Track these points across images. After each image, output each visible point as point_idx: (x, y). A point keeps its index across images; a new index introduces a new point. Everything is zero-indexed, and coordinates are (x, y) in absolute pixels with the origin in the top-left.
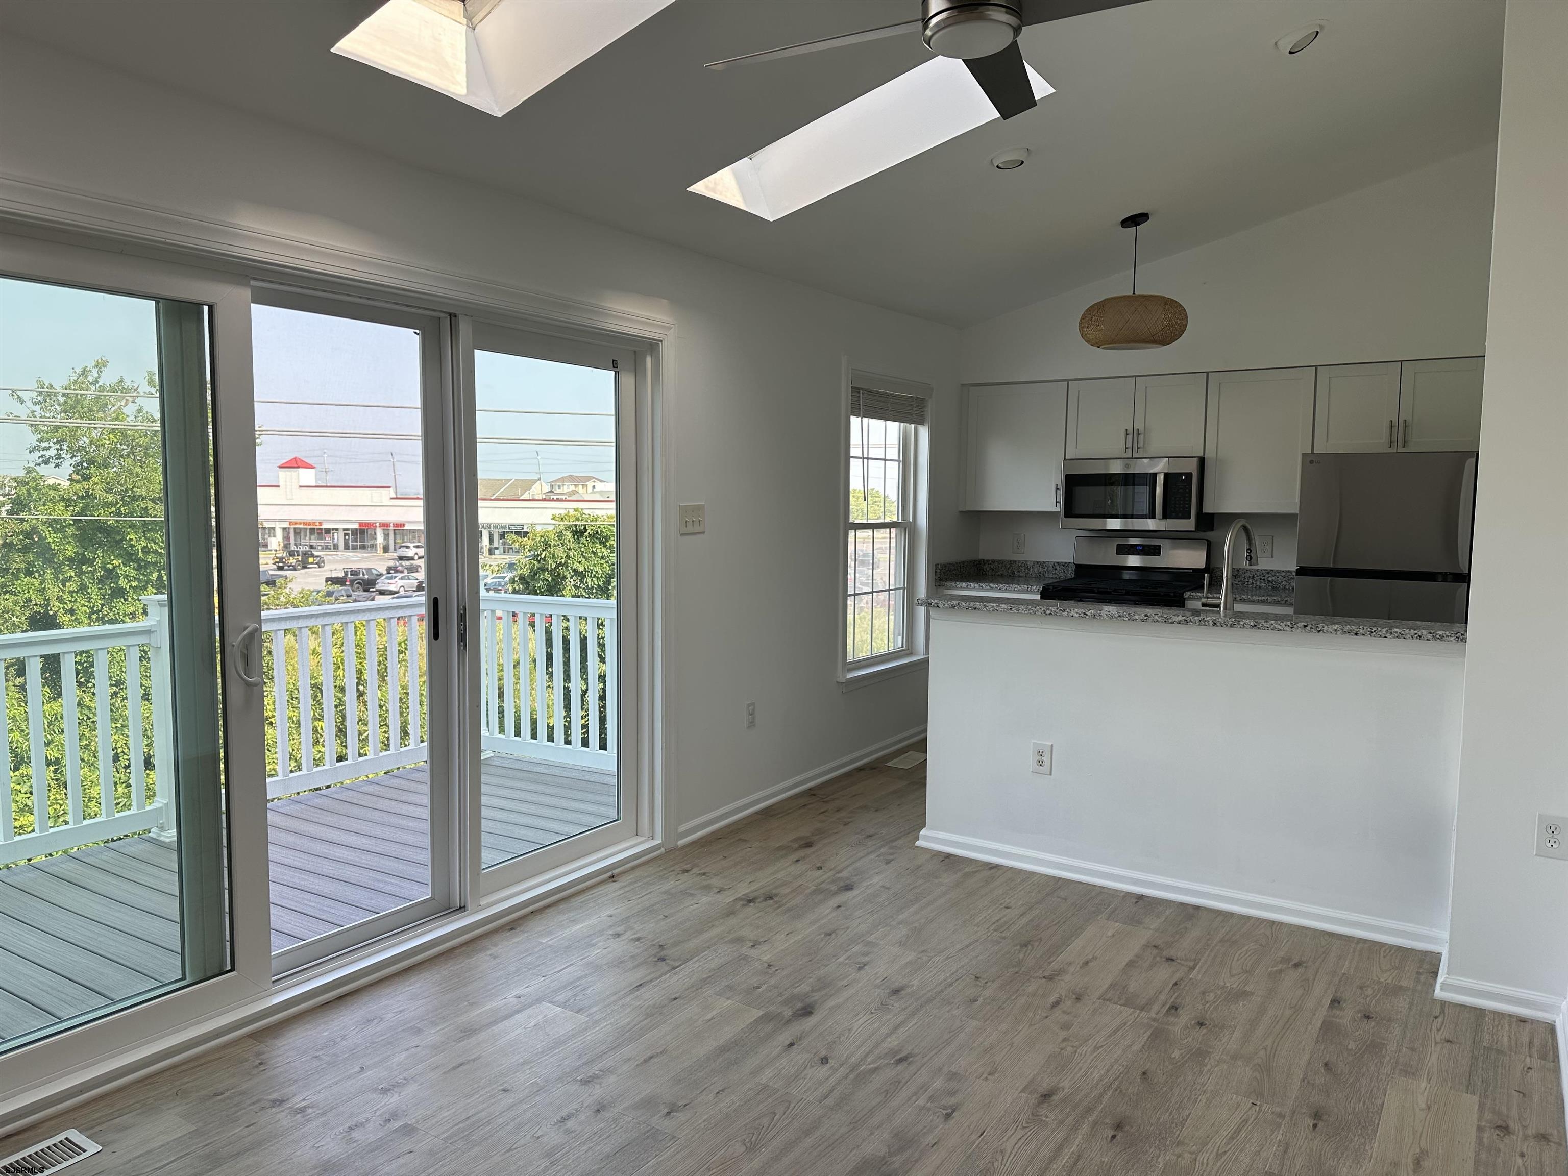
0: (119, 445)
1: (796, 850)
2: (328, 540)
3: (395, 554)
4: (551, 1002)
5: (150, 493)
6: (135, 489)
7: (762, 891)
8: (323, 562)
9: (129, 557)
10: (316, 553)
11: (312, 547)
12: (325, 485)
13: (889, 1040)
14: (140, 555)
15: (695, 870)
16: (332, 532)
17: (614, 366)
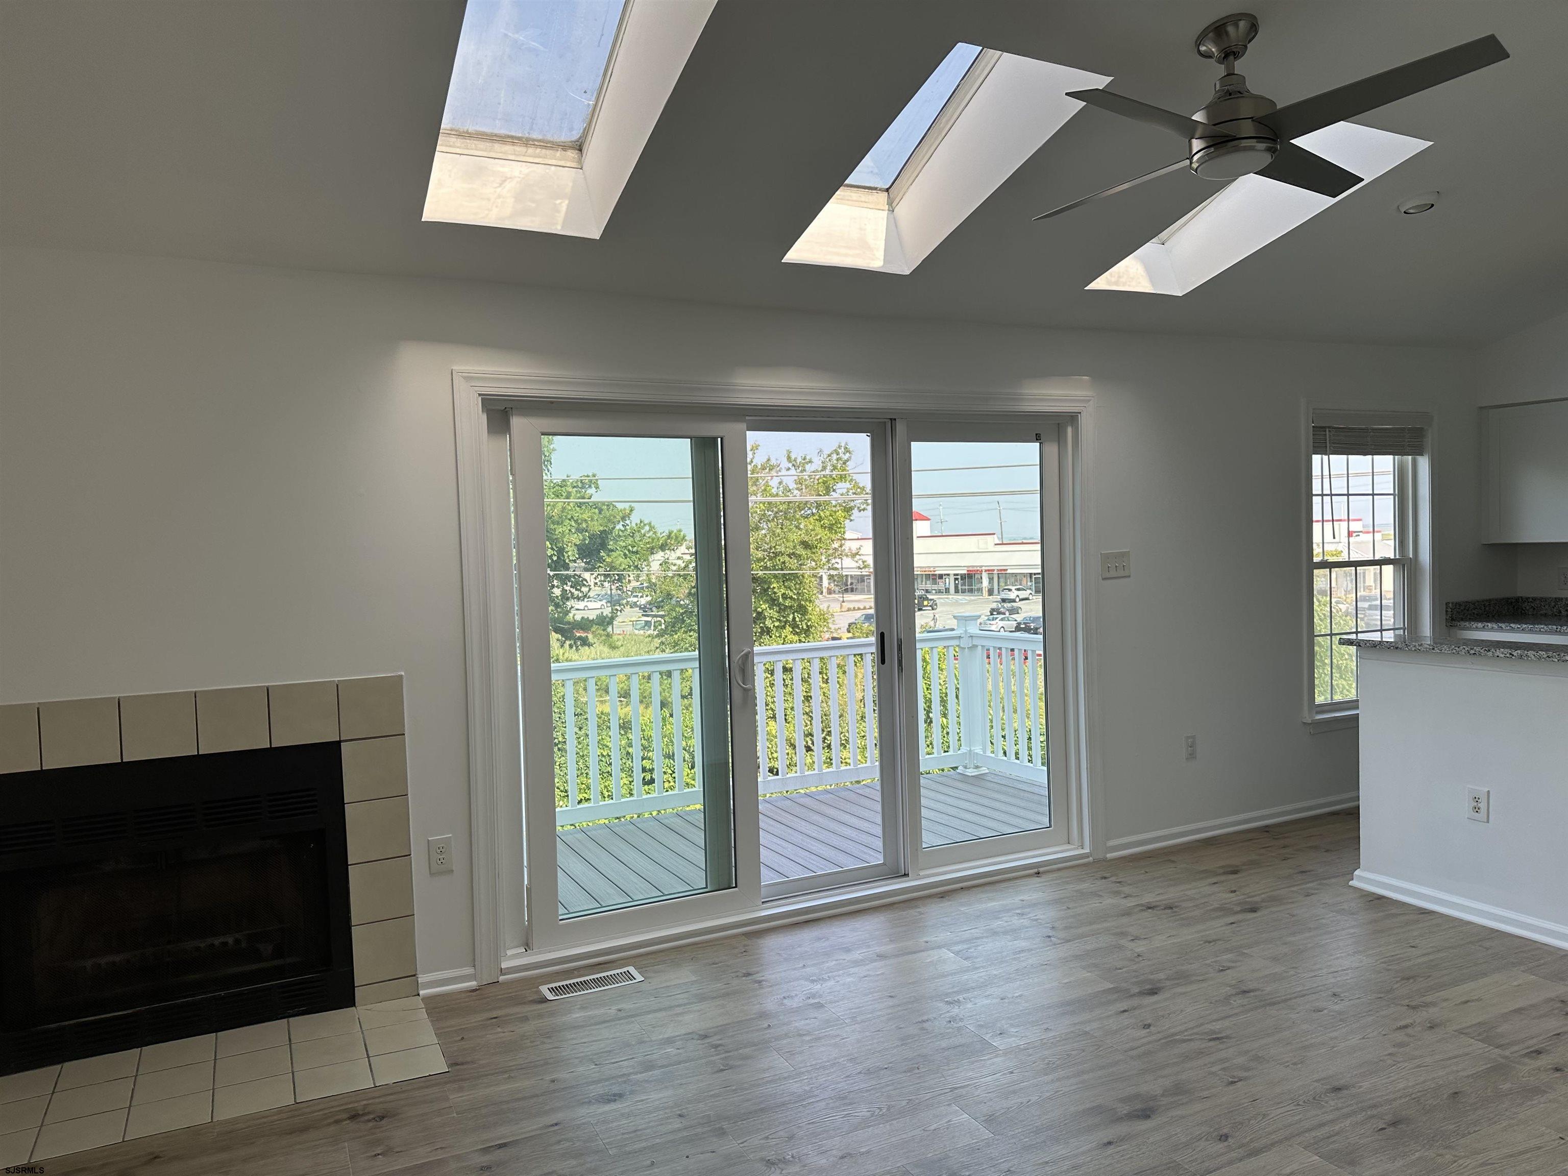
0: (766, 512)
1: (1220, 874)
2: (941, 586)
3: (999, 597)
4: (949, 950)
5: (787, 549)
6: (777, 547)
7: (1164, 902)
8: (936, 605)
9: (773, 602)
10: (930, 597)
11: (927, 591)
12: (940, 534)
13: (1214, 1023)
14: (781, 600)
15: (1113, 879)
16: (944, 577)
17: (1038, 438)
